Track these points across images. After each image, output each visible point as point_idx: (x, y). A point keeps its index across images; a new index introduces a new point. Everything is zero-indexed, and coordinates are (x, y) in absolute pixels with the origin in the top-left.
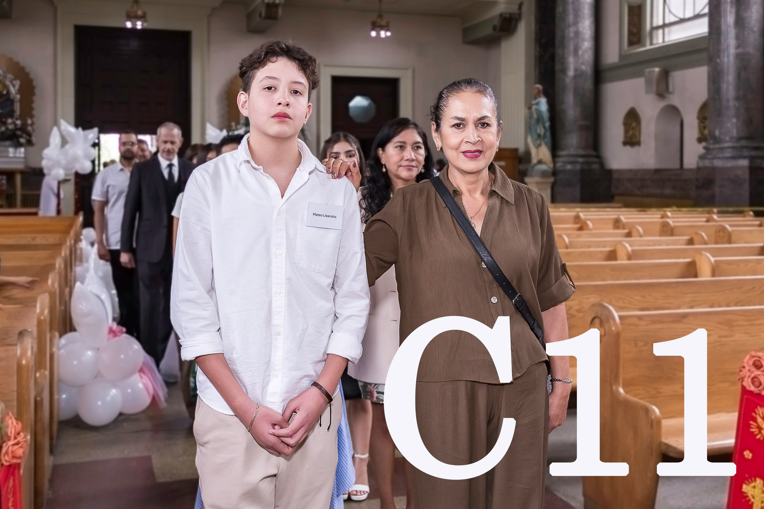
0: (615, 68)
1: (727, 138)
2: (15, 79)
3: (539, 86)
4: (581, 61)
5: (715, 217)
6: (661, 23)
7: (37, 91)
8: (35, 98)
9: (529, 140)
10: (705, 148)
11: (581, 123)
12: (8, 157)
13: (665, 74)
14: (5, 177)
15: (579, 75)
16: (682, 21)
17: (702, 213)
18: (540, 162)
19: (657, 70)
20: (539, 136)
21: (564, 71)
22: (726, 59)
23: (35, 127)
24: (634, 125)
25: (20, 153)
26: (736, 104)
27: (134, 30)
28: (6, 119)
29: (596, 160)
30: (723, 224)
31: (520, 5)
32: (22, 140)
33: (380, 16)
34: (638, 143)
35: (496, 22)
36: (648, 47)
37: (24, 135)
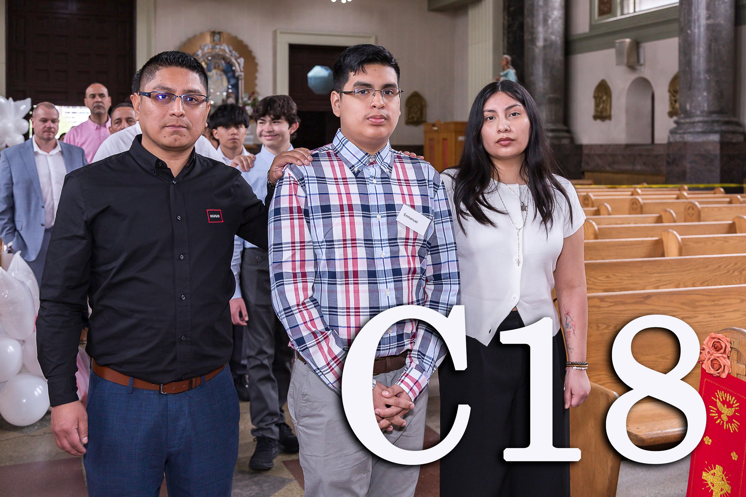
0: (586, 38)
1: (698, 112)
3: (508, 57)
4: (550, 31)
5: (685, 194)
10: (676, 122)
11: (551, 96)
13: (636, 45)
15: (549, 45)
17: (672, 189)
19: (628, 40)
21: (533, 41)
22: (696, 31)
26: (707, 76)
29: (566, 135)
30: (692, 201)
34: (609, 117)
36: (619, 17)
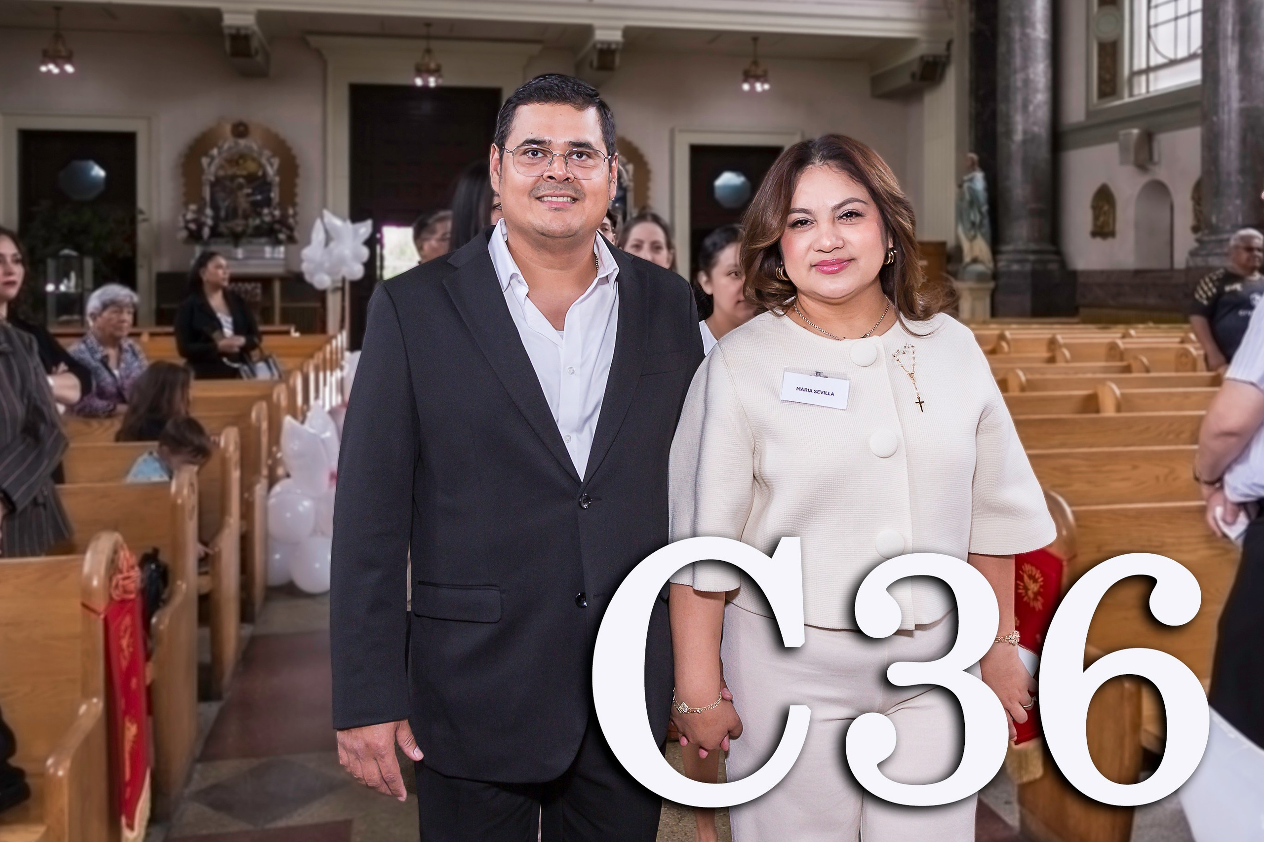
0: (1081, 128)
1: (1228, 227)
2: (274, 156)
3: (974, 156)
4: (1032, 120)
6: (1144, 66)
7: (301, 171)
8: (299, 181)
9: (960, 230)
10: (1199, 240)
11: (1033, 206)
12: (263, 258)
13: (1148, 137)
14: (259, 285)
15: (1030, 139)
16: (1173, 63)
18: (975, 261)
19: (1135, 131)
20: (973, 224)
21: (1009, 133)
22: (1226, 117)
23: (298, 218)
24: (1106, 208)
25: (279, 252)
26: (1241, 179)
27: (425, 88)
28: (262, 207)
29: (1054, 257)
31: (949, 44)
32: (282, 236)
33: (755, 63)
34: (1112, 234)
35: (916, 68)
36: (1127, 99)
37: (284, 230)
